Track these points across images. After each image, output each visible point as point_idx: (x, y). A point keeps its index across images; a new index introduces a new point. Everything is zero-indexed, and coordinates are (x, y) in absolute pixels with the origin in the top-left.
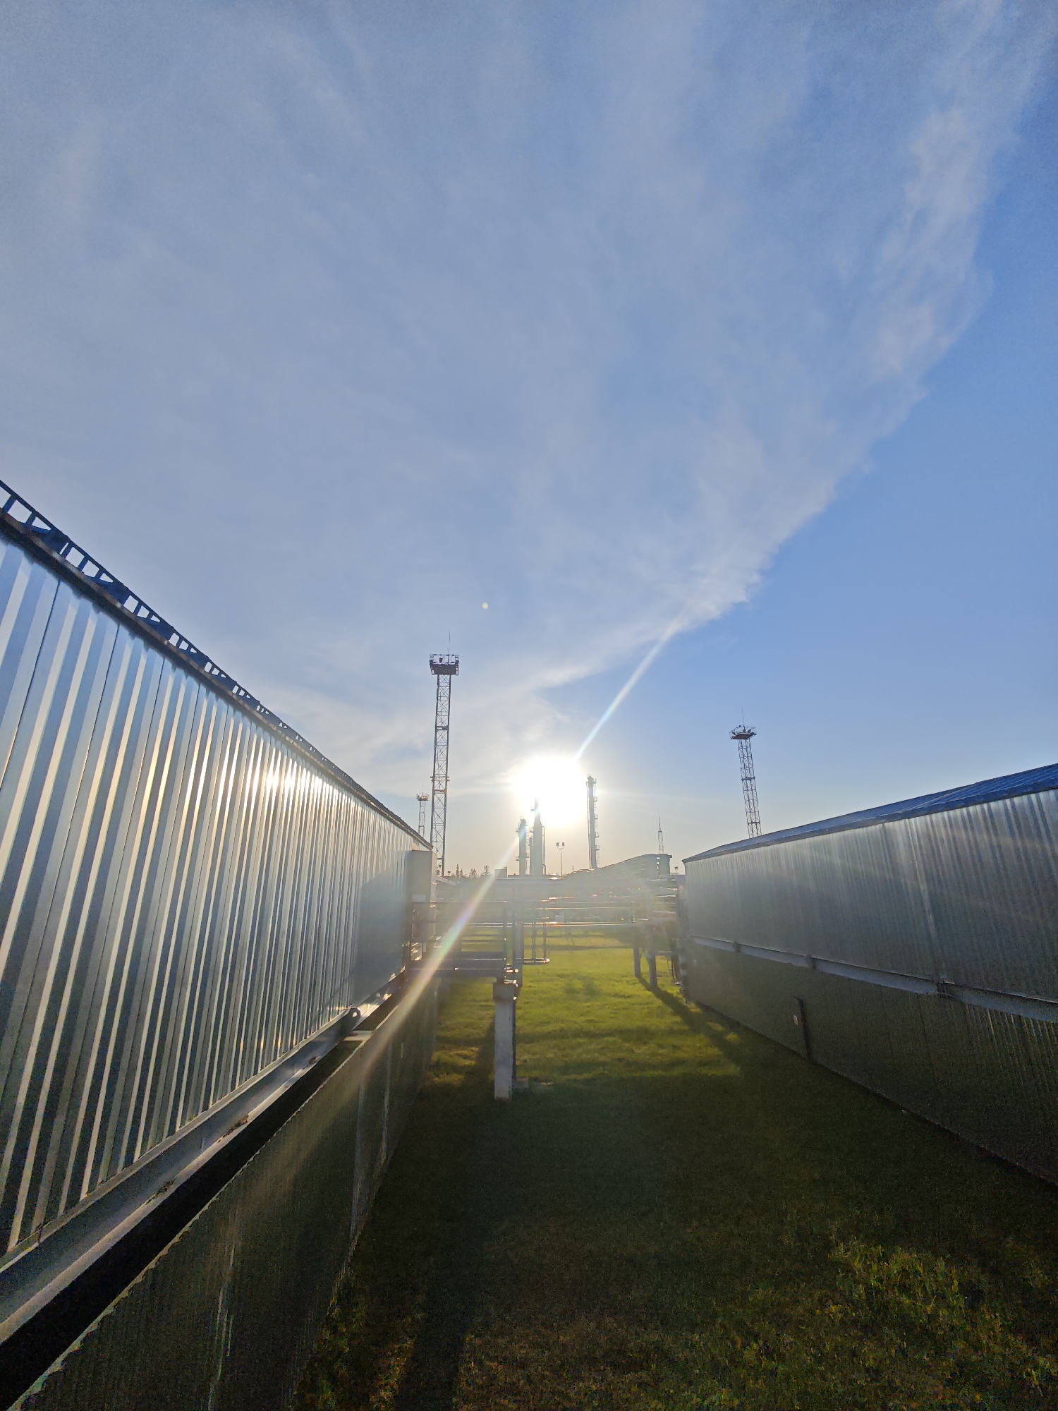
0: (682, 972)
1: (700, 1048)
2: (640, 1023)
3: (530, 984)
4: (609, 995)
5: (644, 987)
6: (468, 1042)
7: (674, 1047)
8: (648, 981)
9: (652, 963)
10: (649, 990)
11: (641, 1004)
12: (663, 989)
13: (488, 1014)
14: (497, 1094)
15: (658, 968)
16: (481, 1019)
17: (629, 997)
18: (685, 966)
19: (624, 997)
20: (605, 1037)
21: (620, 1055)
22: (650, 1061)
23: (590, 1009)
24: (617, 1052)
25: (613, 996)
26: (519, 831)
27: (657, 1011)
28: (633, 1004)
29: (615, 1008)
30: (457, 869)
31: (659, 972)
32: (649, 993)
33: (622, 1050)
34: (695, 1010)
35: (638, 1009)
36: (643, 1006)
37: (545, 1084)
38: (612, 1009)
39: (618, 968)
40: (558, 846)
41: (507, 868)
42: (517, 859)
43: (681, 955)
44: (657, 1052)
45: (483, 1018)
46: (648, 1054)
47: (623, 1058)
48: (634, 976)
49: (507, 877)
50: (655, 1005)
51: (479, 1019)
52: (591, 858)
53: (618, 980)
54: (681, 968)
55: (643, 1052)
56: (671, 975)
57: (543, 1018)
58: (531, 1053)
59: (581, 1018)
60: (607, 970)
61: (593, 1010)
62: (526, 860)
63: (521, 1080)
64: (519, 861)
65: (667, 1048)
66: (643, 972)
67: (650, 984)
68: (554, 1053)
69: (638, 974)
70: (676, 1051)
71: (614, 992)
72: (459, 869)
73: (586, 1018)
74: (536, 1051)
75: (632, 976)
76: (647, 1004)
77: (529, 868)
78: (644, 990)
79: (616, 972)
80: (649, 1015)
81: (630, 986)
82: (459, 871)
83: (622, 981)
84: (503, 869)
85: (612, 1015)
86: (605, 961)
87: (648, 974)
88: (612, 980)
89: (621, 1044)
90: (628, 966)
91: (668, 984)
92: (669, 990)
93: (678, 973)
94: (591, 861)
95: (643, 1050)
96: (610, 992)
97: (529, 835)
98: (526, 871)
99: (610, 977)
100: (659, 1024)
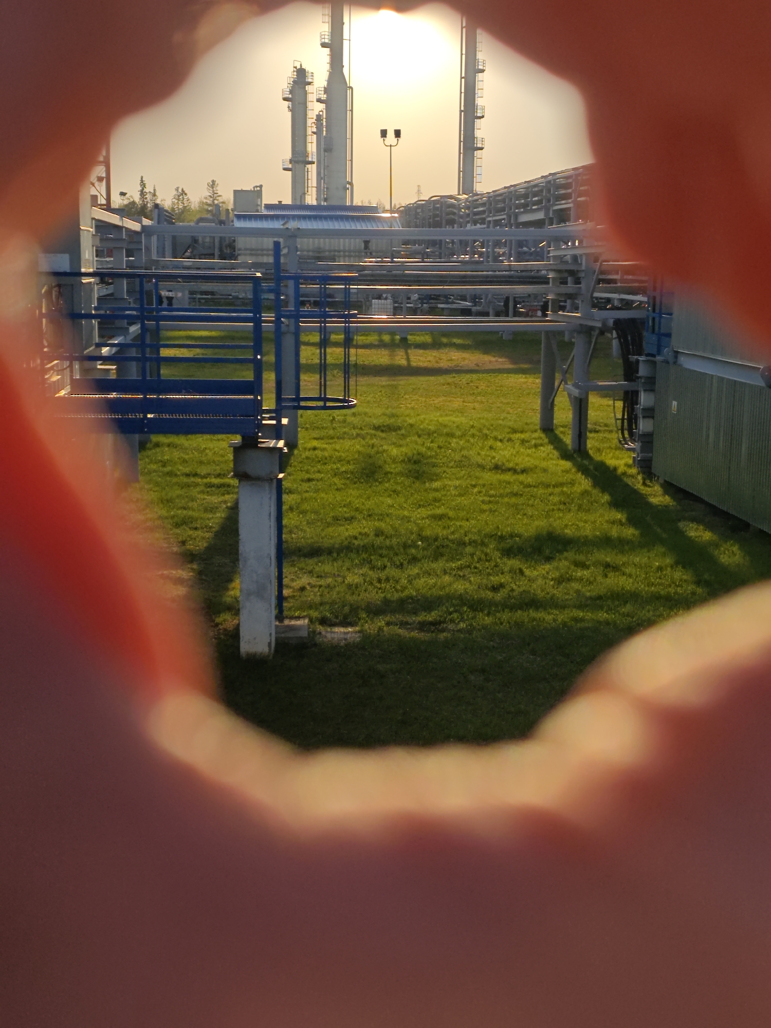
0: (644, 425)
1: (660, 569)
2: (539, 524)
3: (315, 443)
4: (482, 467)
5: (556, 454)
7: (607, 566)
8: (568, 440)
9: (581, 407)
10: (567, 459)
11: (548, 486)
12: (598, 457)
13: (225, 502)
14: (245, 647)
15: (593, 415)
16: (212, 509)
17: (523, 471)
18: (649, 412)
19: (514, 471)
20: (468, 547)
21: (495, 580)
22: (555, 592)
23: (438, 495)
24: (489, 574)
25: (490, 470)
26: (290, 96)
27: (579, 499)
28: (530, 485)
29: (492, 492)
30: (143, 189)
31: (595, 424)
32: (567, 464)
33: (501, 571)
34: (661, 499)
35: (539, 495)
36: (550, 490)
37: (342, 630)
38: (485, 495)
39: (508, 413)
40: (386, 137)
41: (261, 186)
42: (285, 167)
43: (645, 391)
44: (571, 576)
45: (217, 508)
46: (552, 579)
47: (502, 586)
48: (539, 431)
49: (263, 208)
50: (578, 489)
51: (206, 510)
52: (461, 170)
53: (504, 438)
54: (641, 416)
55: (543, 575)
56: (618, 430)
57: (340, 510)
58: (315, 576)
59: (419, 510)
60: (480, 418)
61: (445, 495)
62: (308, 169)
63: (293, 622)
64: (290, 172)
65: (593, 568)
66: (559, 424)
67: (570, 447)
68: (362, 574)
69: (548, 427)
70: (611, 574)
71: (493, 461)
72: (145, 190)
73: (431, 510)
74: (324, 571)
75: (535, 432)
76: (562, 485)
77: (314, 190)
78: (558, 458)
79: (500, 422)
80: (562, 507)
81: (528, 450)
82: (146, 195)
83: (513, 441)
84: (253, 189)
85: (485, 507)
86: (479, 398)
87: (569, 428)
88: (491, 437)
89: (498, 560)
90: (527, 411)
91: (610, 448)
92: (612, 458)
93: (634, 427)
94: (461, 176)
95: (544, 572)
96: (483, 462)
97: (315, 109)
98: (306, 196)
99: (487, 432)
100: (581, 524)
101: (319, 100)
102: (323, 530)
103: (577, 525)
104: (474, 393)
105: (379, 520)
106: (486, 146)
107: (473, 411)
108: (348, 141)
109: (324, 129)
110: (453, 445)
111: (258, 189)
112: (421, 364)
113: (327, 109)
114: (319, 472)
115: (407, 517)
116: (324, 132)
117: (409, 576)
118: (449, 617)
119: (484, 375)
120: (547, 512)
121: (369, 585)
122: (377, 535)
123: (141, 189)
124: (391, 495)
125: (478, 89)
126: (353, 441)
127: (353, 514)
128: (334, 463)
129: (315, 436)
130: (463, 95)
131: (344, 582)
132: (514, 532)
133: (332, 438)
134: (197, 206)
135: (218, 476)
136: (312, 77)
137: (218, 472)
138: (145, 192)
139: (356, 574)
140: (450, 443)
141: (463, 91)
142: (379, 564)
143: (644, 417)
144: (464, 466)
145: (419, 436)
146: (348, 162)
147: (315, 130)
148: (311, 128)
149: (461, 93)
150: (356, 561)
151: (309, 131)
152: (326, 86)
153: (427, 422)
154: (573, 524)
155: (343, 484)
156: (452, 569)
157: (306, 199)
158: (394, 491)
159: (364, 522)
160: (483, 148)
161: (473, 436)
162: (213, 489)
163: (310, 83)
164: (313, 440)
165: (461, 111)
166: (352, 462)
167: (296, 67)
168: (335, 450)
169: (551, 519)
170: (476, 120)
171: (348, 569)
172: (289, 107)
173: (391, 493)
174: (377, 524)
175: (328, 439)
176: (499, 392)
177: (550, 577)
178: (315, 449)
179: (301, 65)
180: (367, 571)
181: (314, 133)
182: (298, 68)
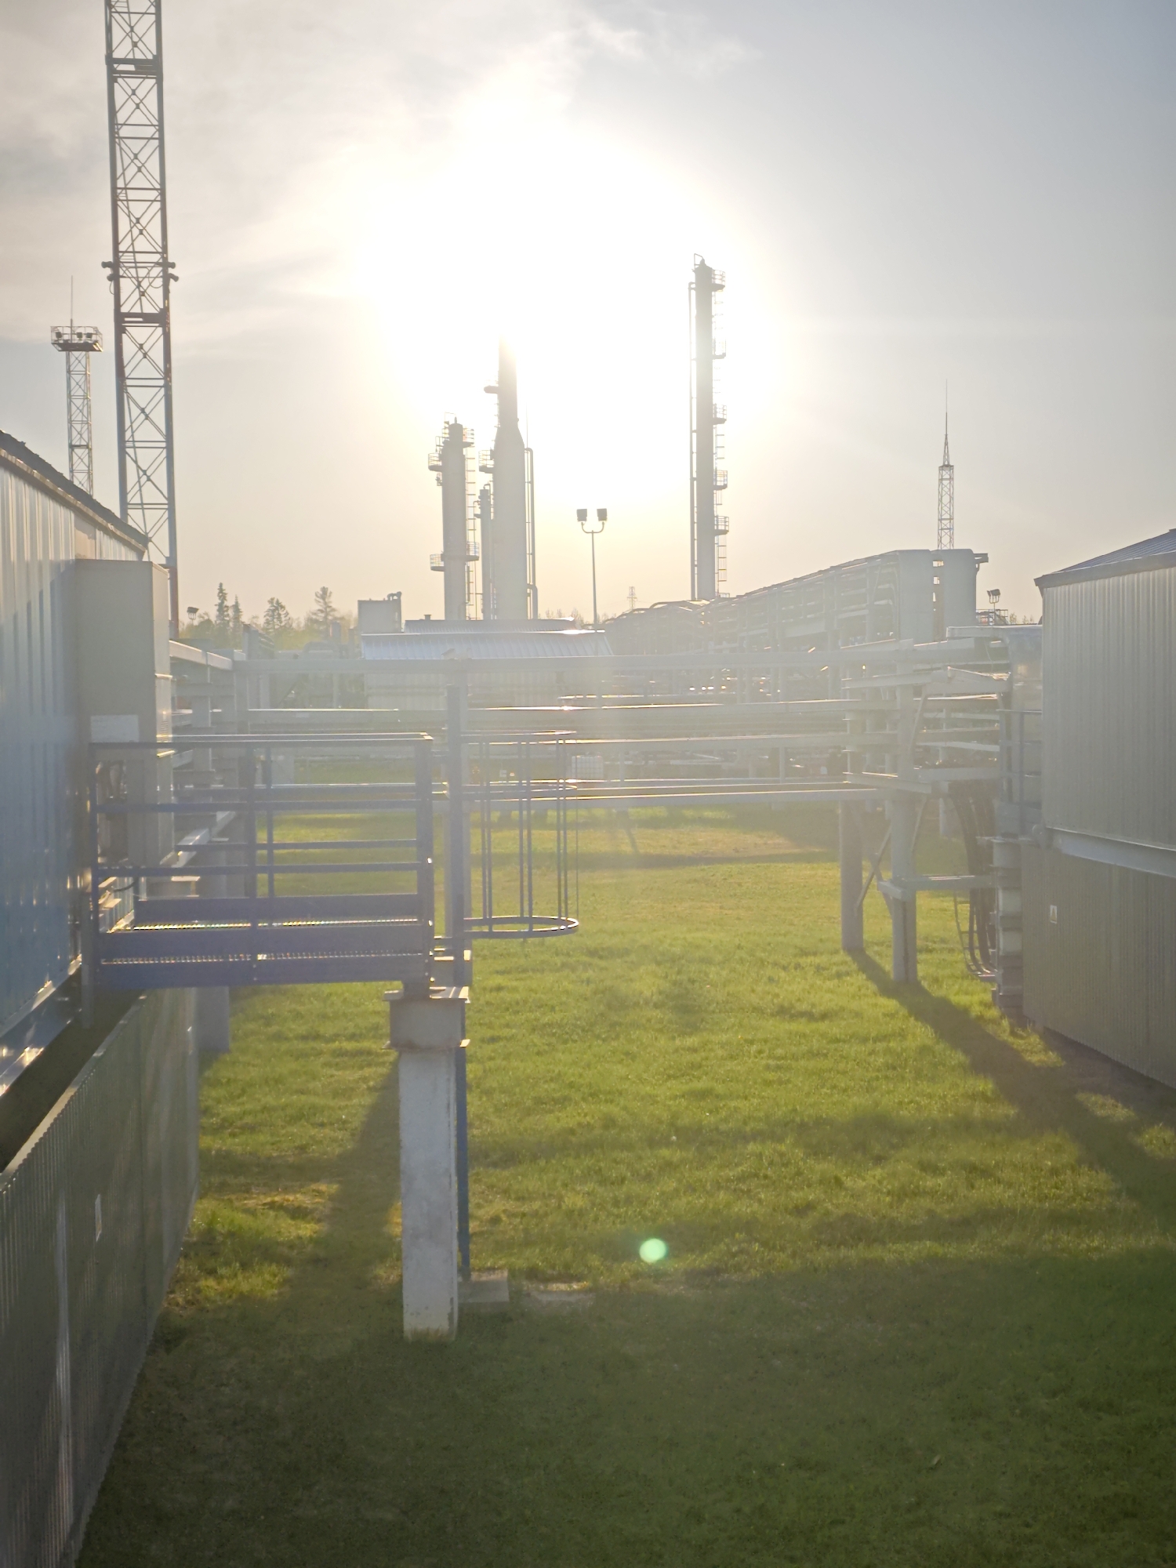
0: (1005, 943)
1: (1054, 1172)
2: (859, 1101)
3: (499, 980)
4: (758, 1010)
5: (872, 987)
6: (304, 1171)
7: (972, 1169)
8: (888, 965)
9: (905, 914)
10: (889, 997)
11: (863, 1039)
12: (937, 992)
13: (365, 1079)
14: (412, 1323)
15: (924, 926)
16: (343, 1092)
17: (824, 1016)
18: (1014, 923)
19: (810, 1016)
20: (752, 1143)
21: (798, 1196)
22: (895, 1214)
23: (697, 1058)
24: (790, 1188)
25: (772, 1015)
26: (440, 463)
27: (915, 1060)
28: (837, 1038)
29: (779, 1052)
30: (222, 602)
31: (926, 939)
32: (892, 1004)
33: (806, 1183)
34: (1042, 1057)
35: (853, 1054)
36: (870, 1045)
37: (563, 1287)
38: (769, 1057)
39: (792, 924)
40: (585, 520)
41: (399, 594)
42: (434, 565)
43: (1005, 889)
44: (917, 1187)
45: (352, 1089)
46: (889, 1193)
47: (809, 1207)
48: (842, 952)
49: (403, 626)
50: (911, 1044)
51: (336, 1094)
52: (696, 563)
53: (790, 964)
54: (1000, 929)
55: (874, 1186)
56: (965, 949)
57: (546, 1086)
58: (513, 1196)
59: (669, 1084)
60: (749, 933)
61: (707, 1058)
62: (468, 567)
63: (484, 1278)
64: (442, 574)
65: (949, 1172)
66: (871, 940)
67: (892, 976)
68: (588, 1193)
69: (854, 945)
70: (980, 1183)
71: (775, 1001)
72: (226, 603)
73: (687, 1083)
74: (527, 1190)
75: (835, 953)
76: (884, 1038)
77: (479, 597)
78: (876, 995)
79: (780, 939)
80: (890, 1073)
81: (828, 982)
82: (227, 611)
83: (803, 968)
84: (387, 599)
85: (770, 1076)
86: (743, 902)
87: (888, 946)
88: (768, 962)
89: (801, 1163)
90: (820, 920)
91: (953, 976)
92: (957, 994)
93: (989, 944)
94: (696, 572)
95: (873, 1182)
96: (761, 1002)
97: (478, 482)
98: (467, 607)
99: (763, 954)
100: (924, 1101)
101: (483, 469)
102: (520, 1120)
103: (918, 1103)
104: (735, 895)
105: (606, 1101)
106: (731, 528)
107: (737, 922)
108: (528, 527)
109: (492, 510)
110: (711, 976)
111: (395, 598)
112: (652, 851)
113: (494, 481)
114: (507, 1026)
115: (650, 1096)
116: (492, 515)
117: (663, 1193)
118: (731, 1262)
119: (748, 866)
120: (869, 1082)
121: (600, 1210)
122: (606, 1127)
123: (220, 601)
124: (623, 1060)
125: (717, 447)
126: (557, 974)
127: (566, 1092)
128: (531, 1011)
129: (499, 968)
130: (695, 456)
131: (560, 1207)
132: (821, 1116)
133: (525, 971)
134: (303, 623)
135: (352, 1037)
136: (472, 436)
137: (351, 1030)
138: (226, 607)
139: (578, 1193)
140: (706, 974)
141: (695, 450)
142: (614, 1175)
143: (1005, 930)
144: (732, 1010)
145: (659, 964)
146: (528, 556)
147: (478, 511)
148: (473, 508)
149: (692, 453)
150: (577, 1171)
151: (470, 513)
152: (493, 448)
153: (669, 941)
154: (911, 1102)
155: (547, 1044)
156: (728, 1180)
157: (467, 611)
158: (627, 1054)
159: (584, 1105)
160: (728, 531)
161: (742, 961)
162: (346, 1059)
163: (469, 445)
164: (495, 975)
165: (692, 479)
166: (557, 1008)
167: (447, 423)
168: (531, 990)
169: (876, 1094)
170: (715, 491)
171: (565, 1185)
172: (438, 479)
173: (622, 1056)
174: (604, 1108)
175: (519, 972)
176: (774, 891)
177: (885, 1190)
178: (499, 989)
179: (456, 420)
180: (594, 1188)
181: (476, 515)
182: (450, 423)
